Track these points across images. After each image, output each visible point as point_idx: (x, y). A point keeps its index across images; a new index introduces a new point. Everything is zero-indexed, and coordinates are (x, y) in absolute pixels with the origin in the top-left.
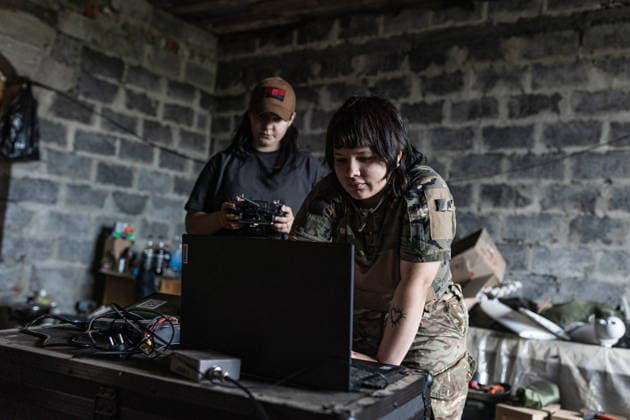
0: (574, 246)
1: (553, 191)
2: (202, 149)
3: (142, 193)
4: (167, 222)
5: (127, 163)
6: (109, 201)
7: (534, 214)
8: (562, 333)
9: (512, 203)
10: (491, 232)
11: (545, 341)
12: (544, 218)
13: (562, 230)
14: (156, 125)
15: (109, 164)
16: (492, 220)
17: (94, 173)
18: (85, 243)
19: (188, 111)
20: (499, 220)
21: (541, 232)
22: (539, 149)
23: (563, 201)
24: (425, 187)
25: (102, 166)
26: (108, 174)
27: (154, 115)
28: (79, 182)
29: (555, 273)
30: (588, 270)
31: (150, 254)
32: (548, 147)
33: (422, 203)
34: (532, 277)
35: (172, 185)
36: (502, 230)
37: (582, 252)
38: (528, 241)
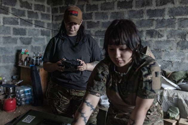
0: (178, 51)
1: (171, 32)
2: (49, 19)
3: (30, 37)
4: (40, 46)
5: (23, 27)
6: (19, 41)
7: (165, 40)
8: (178, 87)
9: (157, 37)
10: (150, 47)
11: (172, 90)
12: (168, 41)
13: (174, 45)
14: (32, 12)
15: (17, 28)
16: (150, 43)
17: (12, 32)
18: (12, 56)
19: (43, 6)
20: (152, 42)
21: (167, 46)
22: (167, 17)
23: (175, 35)
24: (150, 66)
25: (14, 29)
26: (17, 32)
27: (31, 9)
28: (7, 36)
29: (172, 60)
30: (183, 59)
31: (35, 59)
32: (170, 16)
33: (149, 73)
34: (164, 62)
35: (40, 33)
36: (154, 46)
37: (181, 53)
38: (162, 49)
